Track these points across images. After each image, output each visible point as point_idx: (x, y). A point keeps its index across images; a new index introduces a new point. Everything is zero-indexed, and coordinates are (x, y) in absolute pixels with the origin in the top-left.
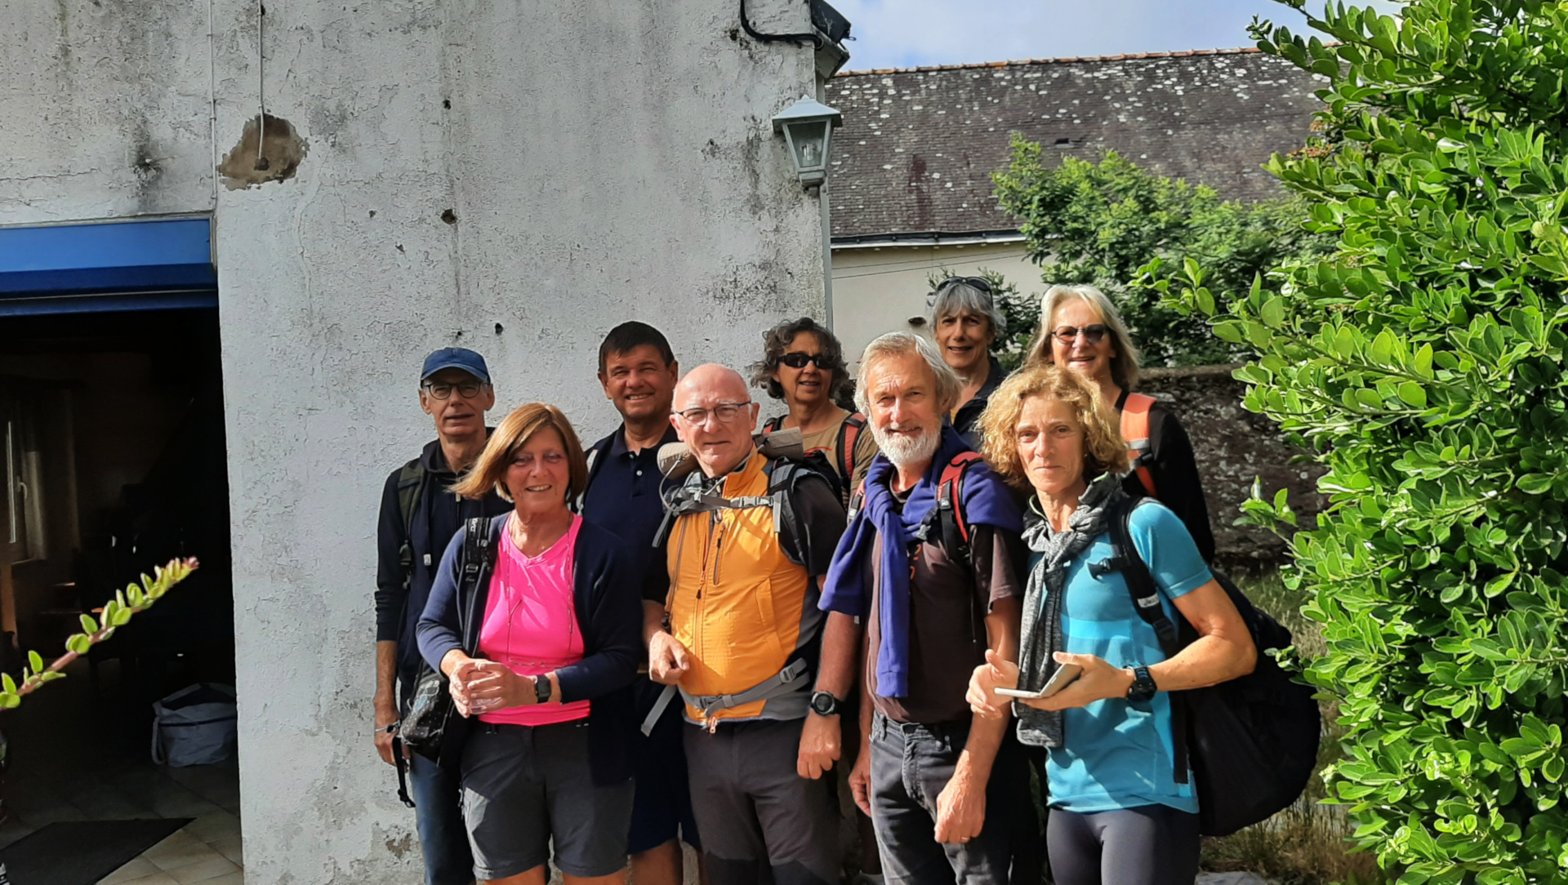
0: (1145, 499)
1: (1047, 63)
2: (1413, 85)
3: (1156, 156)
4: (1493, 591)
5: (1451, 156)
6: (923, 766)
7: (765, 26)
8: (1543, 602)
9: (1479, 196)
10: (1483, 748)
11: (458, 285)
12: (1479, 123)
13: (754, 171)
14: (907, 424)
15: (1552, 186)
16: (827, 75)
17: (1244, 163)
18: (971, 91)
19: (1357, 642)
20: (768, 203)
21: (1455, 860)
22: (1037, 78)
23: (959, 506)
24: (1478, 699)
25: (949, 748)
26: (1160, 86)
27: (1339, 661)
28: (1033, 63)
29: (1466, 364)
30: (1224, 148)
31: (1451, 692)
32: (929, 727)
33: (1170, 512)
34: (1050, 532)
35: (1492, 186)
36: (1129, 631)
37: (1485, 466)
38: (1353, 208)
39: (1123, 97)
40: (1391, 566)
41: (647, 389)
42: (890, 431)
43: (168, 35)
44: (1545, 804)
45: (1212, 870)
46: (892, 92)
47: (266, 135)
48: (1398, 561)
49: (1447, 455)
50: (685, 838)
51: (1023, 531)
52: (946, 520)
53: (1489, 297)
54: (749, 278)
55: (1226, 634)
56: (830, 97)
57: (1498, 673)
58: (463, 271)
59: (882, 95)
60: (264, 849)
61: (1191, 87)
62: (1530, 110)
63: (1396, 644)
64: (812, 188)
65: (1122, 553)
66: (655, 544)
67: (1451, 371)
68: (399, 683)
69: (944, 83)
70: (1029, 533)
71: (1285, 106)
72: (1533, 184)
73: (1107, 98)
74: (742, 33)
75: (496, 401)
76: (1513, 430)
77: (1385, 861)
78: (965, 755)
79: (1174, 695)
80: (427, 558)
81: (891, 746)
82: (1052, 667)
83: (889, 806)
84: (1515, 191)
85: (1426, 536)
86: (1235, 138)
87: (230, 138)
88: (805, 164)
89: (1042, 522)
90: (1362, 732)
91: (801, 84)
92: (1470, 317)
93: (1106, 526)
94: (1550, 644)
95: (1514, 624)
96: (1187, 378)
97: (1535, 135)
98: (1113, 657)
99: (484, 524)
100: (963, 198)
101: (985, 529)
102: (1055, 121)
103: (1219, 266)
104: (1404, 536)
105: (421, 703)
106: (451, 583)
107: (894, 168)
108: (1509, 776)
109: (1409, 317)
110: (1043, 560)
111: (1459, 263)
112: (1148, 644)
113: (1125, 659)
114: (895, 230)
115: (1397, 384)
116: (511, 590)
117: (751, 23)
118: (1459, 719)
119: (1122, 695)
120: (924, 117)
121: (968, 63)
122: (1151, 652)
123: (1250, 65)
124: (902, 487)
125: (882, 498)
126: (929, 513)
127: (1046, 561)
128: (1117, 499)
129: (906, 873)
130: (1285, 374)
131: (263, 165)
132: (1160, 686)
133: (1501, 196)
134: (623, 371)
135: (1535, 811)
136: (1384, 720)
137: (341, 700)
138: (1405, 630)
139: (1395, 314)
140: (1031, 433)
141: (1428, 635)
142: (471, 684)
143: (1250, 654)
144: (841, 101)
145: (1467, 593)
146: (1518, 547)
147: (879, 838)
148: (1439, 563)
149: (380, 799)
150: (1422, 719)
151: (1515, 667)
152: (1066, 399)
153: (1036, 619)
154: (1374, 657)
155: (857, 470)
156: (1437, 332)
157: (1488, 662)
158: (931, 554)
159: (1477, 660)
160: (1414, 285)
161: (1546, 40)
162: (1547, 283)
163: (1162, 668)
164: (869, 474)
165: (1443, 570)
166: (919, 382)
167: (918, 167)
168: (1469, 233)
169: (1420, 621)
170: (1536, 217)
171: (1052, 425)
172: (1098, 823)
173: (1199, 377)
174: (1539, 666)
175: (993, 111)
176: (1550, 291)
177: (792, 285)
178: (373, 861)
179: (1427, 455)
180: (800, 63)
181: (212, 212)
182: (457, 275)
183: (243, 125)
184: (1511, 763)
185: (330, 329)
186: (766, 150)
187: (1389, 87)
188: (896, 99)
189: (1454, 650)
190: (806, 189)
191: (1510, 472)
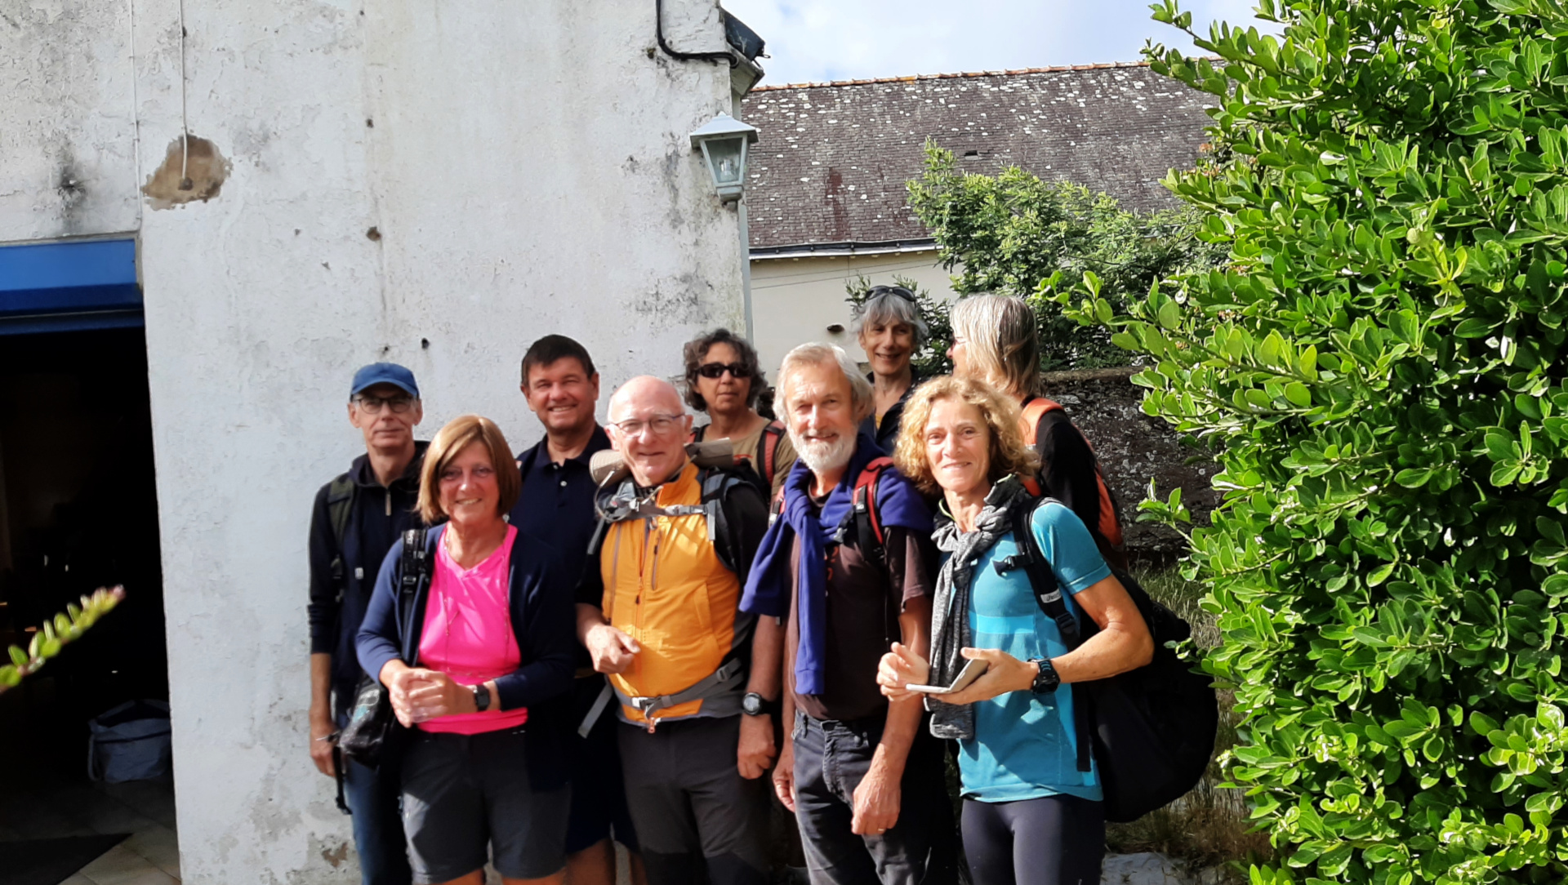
0: (1047, 499)
1: (956, 77)
2: (1295, 101)
3: (1060, 167)
4: (1374, 581)
5: (1332, 168)
6: (842, 762)
7: (681, 45)
8: (1420, 591)
9: (1359, 205)
10: (1368, 730)
11: (384, 302)
12: (1358, 137)
13: (673, 186)
14: (825, 431)
15: (1426, 194)
16: (742, 92)
17: (1143, 173)
18: (884, 105)
19: (1248, 631)
20: (688, 218)
21: (1343, 838)
22: (946, 92)
23: (873, 508)
24: (1362, 682)
25: (866, 742)
26: (1063, 99)
27: (1233, 650)
28: (942, 77)
29: (1347, 366)
30: (1124, 158)
31: (1337, 677)
32: (848, 724)
33: (1071, 512)
34: (958, 533)
35: (1370, 197)
36: (1033, 625)
37: (1366, 463)
38: (1242, 219)
39: (1027, 110)
40: (1281, 558)
41: (570, 401)
42: (808, 438)
43: (89, 58)
44: (1427, 783)
45: (1121, 852)
46: (807, 106)
47: (189, 155)
48: (1286, 554)
49: (1330, 451)
50: (618, 838)
51: (933, 531)
52: (862, 524)
53: (1369, 301)
54: (670, 291)
55: (1124, 625)
56: (745, 113)
57: (1380, 658)
58: (389, 288)
59: (798, 109)
60: (201, 862)
61: (1092, 99)
62: (1405, 124)
63: (1286, 633)
64: (730, 202)
65: (1025, 550)
66: (590, 550)
67: (1334, 372)
68: (333, 696)
69: (858, 97)
70: (938, 534)
71: (1182, 117)
72: (1408, 193)
73: (1013, 111)
74: (659, 52)
75: (424, 415)
76: (1392, 428)
77: (1278, 842)
78: (881, 749)
79: (1077, 686)
80: (359, 572)
81: (812, 744)
82: (961, 662)
83: (811, 801)
84: (1390, 200)
85: (1312, 530)
86: (1133, 148)
87: (154, 158)
88: (722, 178)
89: (951, 523)
90: (1256, 718)
91: (717, 102)
92: (1351, 320)
93: (1010, 525)
94: (1427, 630)
95: (1394, 612)
96: (1091, 381)
97: (1410, 147)
98: (1018, 651)
99: (420, 537)
100: (877, 210)
101: (899, 531)
102: (964, 134)
103: (1120, 272)
104: (1292, 530)
105: (361, 712)
106: (389, 595)
107: (811, 182)
108: (1394, 756)
109: (1294, 321)
110: (951, 559)
111: (1340, 269)
112: (1052, 638)
113: (1028, 652)
114: (812, 241)
115: (1283, 384)
116: (450, 600)
117: (667, 42)
118: (1345, 702)
119: (1027, 687)
120: (839, 132)
121: (880, 78)
122: (1054, 645)
123: (1148, 78)
124: (820, 492)
125: (800, 503)
126: (846, 517)
127: (954, 560)
128: (1020, 500)
129: (829, 865)
130: (1180, 377)
131: (187, 185)
132: (1062, 679)
133: (1379, 205)
134: (546, 384)
135: (1419, 790)
136: (1276, 705)
137: (276, 712)
138: (1294, 619)
139: (1282, 319)
140: (939, 435)
141: (1314, 622)
142: (413, 693)
143: (1147, 646)
144: (758, 115)
145: (1351, 583)
146: (1398, 539)
147: (802, 833)
148: (1324, 554)
149: (317, 810)
150: (1312, 704)
151: (1395, 653)
152: (973, 402)
153: (945, 615)
154: (1265, 644)
155: (777, 477)
156: (1320, 335)
157: (1370, 649)
158: (847, 556)
159: (1360, 647)
160: (1299, 291)
161: (1422, 56)
162: (1421, 287)
163: (1064, 660)
164: (788, 480)
165: (1328, 561)
166: (835, 389)
167: (834, 180)
168: (1348, 241)
169: (1308, 610)
170: (1411, 224)
171: (959, 426)
172: (1010, 813)
173: (1102, 380)
174: (1419, 651)
175: (905, 124)
176: (1425, 295)
177: (711, 297)
178: (309, 871)
179: (1313, 453)
180: (716, 80)
181: (137, 232)
182: (383, 291)
183: (166, 145)
184: (1395, 744)
185: (257, 346)
186: (685, 165)
187: (1273, 103)
188: (812, 113)
189: (1339, 636)
190: (724, 202)
191: (1389, 467)
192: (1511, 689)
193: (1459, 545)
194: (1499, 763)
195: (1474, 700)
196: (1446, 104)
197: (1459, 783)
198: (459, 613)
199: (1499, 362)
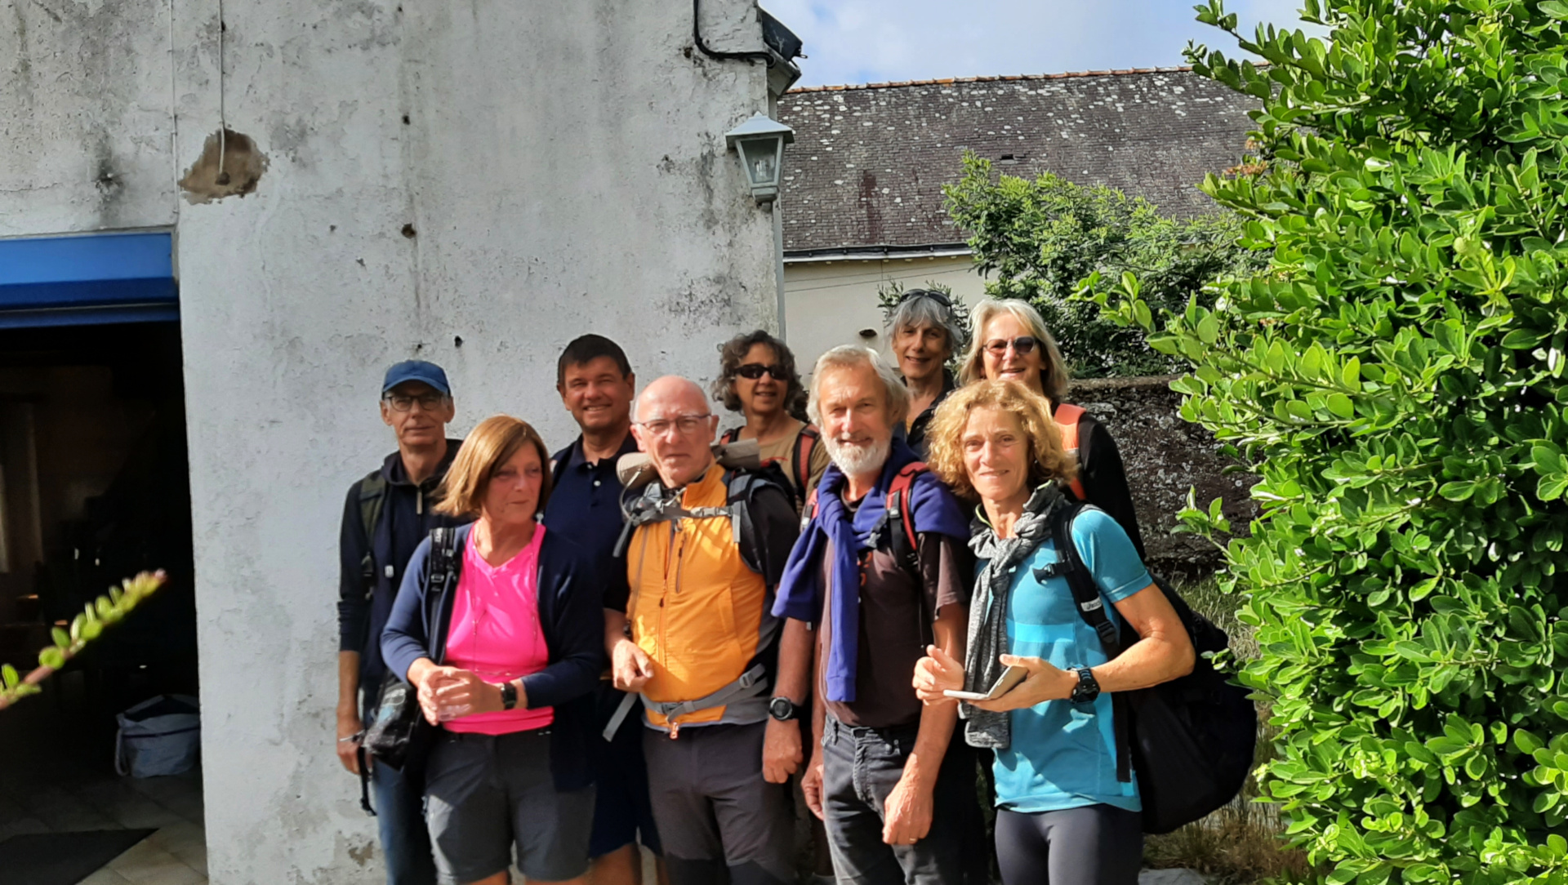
0: (1086, 506)
1: (992, 80)
2: (1341, 106)
3: (1098, 172)
4: (1417, 595)
5: (1377, 174)
6: (873, 770)
7: (718, 44)
8: (1465, 606)
9: (1405, 213)
10: (1408, 747)
11: (418, 299)
12: (1405, 142)
13: (708, 187)
14: (859, 435)
15: (1473, 203)
16: (778, 93)
17: (1181, 179)
18: (919, 108)
19: (1289, 645)
20: (723, 218)
21: (1382, 856)
22: (983, 95)
23: (907, 515)
24: (1404, 699)
25: (898, 751)
26: (1101, 103)
27: (1272, 663)
28: (979, 80)
29: (1391, 376)
30: (1162, 163)
31: (1378, 693)
32: (879, 731)
33: (1111, 519)
34: (996, 540)
35: (1416, 204)
36: (1072, 634)
37: (1409, 475)
38: (1284, 225)
39: (1065, 114)
40: (1321, 571)
41: (604, 401)
42: (841, 442)
43: (129, 51)
44: (1468, 801)
45: (1154, 867)
46: (843, 108)
47: (226, 150)
48: (1327, 567)
49: (1373, 463)
50: (644, 843)
51: (970, 538)
52: (896, 529)
53: (1414, 310)
54: (703, 292)
55: (1165, 636)
56: (781, 113)
57: (1422, 674)
58: (423, 285)
59: (833, 111)
60: (228, 858)
61: (1131, 104)
62: (1453, 130)
63: (1326, 647)
64: (765, 203)
65: (1065, 558)
66: (616, 553)
67: (1378, 383)
68: (361, 694)
69: (894, 99)
70: (975, 540)
71: (1222, 123)
72: (1455, 201)
73: (1050, 114)
74: (696, 51)
75: (456, 413)
76: (1436, 440)
77: (1316, 858)
78: (913, 758)
80: (390, 571)
81: (842, 750)
82: (998, 669)
83: (840, 809)
84: (1438, 207)
85: (1354, 543)
86: (1173, 154)
87: (191, 152)
88: (758, 179)
89: (988, 530)
90: (1293, 732)
91: (754, 101)
92: (1396, 330)
93: (1050, 532)
94: (1471, 646)
95: (1438, 626)
96: (1127, 389)
97: (1457, 154)
98: (1057, 659)
100: (912, 212)
101: (933, 537)
102: (1000, 137)
103: (1158, 280)
104: (1333, 543)
105: (387, 712)
106: (416, 593)
107: (845, 184)
108: (1433, 774)
109: (1337, 330)
110: (989, 566)
111: (1385, 278)
112: (1091, 647)
113: (1068, 661)
114: (846, 244)
115: (1325, 396)
116: (477, 598)
117: (704, 41)
118: (1386, 719)
119: (1067, 697)
120: (874, 133)
121: (917, 80)
122: (1094, 654)
123: (1188, 83)
124: (853, 497)
125: (834, 506)
126: (879, 522)
127: (992, 567)
128: (1060, 507)
129: (858, 874)
130: (1220, 386)
131: (224, 180)
132: (1102, 688)
133: (1425, 213)
134: (581, 383)
135: (1459, 807)
136: (1314, 720)
137: (305, 709)
138: (1334, 633)
139: (1324, 327)
140: (977, 443)
141: (1356, 638)
142: (440, 691)
143: (1188, 656)
144: (793, 117)
145: (1393, 597)
146: (1441, 553)
147: (831, 841)
148: (1366, 568)
149: (343, 808)
150: (1351, 719)
151: (1439, 668)
152: (1011, 409)
153: (982, 623)
154: (1305, 659)
155: (811, 480)
156: (1364, 345)
157: (1413, 663)
158: (880, 561)
159: (1403, 662)
160: (1342, 299)
161: (1470, 61)
162: (1468, 297)
163: (1104, 669)
164: (822, 484)
165: (1370, 575)
166: (869, 393)
167: (868, 182)
168: (1393, 249)
169: (1349, 624)
170: (1458, 233)
171: (997, 434)
172: (1045, 823)
173: (1138, 388)
174: (1462, 667)
175: (940, 127)
176: (1471, 304)
177: (745, 299)
178: (335, 869)
179: (1355, 464)
180: (752, 81)
181: (173, 226)
182: (417, 288)
183: (203, 140)
184: (1435, 761)
185: (292, 342)
186: (719, 166)
187: (1318, 108)
188: (847, 115)
189: (1380, 652)
190: (759, 204)
191: (1433, 480)
192: (1557, 707)
193: (1504, 559)
194: (1544, 782)
195: (1517, 718)
196: (1495, 111)
197: (1500, 801)
198: (485, 612)
199: (1547, 374)
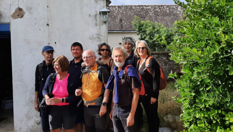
1: (140, 6)
2: (198, 10)
3: (156, 20)
4: (208, 89)
5: (204, 21)
6: (120, 113)
8: (215, 91)
9: (207, 27)
10: (205, 113)
11: (49, 36)
12: (208, 16)
13: (96, 19)
14: (119, 61)
15: (221, 26)
16: (108, 5)
18: (129, 9)
19: (186, 96)
20: (98, 24)
21: (200, 130)
22: (139, 8)
23: (127, 74)
24: (204, 105)
26: (156, 10)
27: (183, 99)
28: (138, 6)
29: (206, 54)
30: (165, 19)
31: (200, 104)
32: (121, 107)
35: (210, 26)
37: (208, 70)
38: (188, 29)
39: (151, 11)
41: (77, 53)
42: (117, 62)
44: (214, 122)
47: (19, 11)
48: (193, 84)
49: (202, 68)
52: (125, 76)
53: (209, 43)
54: (95, 36)
59: (116, 9)
60: (17, 124)
61: (161, 10)
63: (192, 97)
64: (105, 22)
66: (80, 78)
67: (204, 55)
69: (125, 8)
72: (217, 25)
73: (149, 11)
76: (212, 64)
80: (43, 79)
81: (116, 110)
83: (115, 119)
84: (215, 27)
85: (198, 80)
86: (167, 18)
87: (13, 11)
88: (104, 19)
91: (104, 6)
92: (207, 46)
94: (216, 98)
95: (211, 95)
97: (217, 18)
100: (128, 25)
101: (131, 77)
102: (141, 14)
104: (195, 80)
106: (48, 83)
107: (118, 21)
108: (209, 117)
109: (197, 46)
111: (205, 38)
114: (117, 30)
115: (195, 56)
116: (58, 85)
118: (201, 108)
120: (122, 13)
123: (169, 7)
124: (119, 70)
125: (116, 72)
126: (122, 75)
129: (117, 129)
131: (18, 16)
134: (74, 50)
136: (190, 108)
137: (30, 100)
138: (193, 94)
145: (203, 89)
146: (212, 82)
147: (113, 124)
149: (36, 116)
150: (196, 108)
151: (211, 101)
154: (189, 98)
155: (112, 67)
156: (201, 48)
157: (207, 100)
158: (123, 81)
159: (205, 100)
162: (219, 41)
164: (114, 68)
165: (200, 85)
166: (121, 54)
167: (121, 20)
168: (207, 33)
169: (196, 93)
170: (219, 31)
173: (161, 53)
174: (215, 101)
175: (132, 12)
176: (219, 43)
177: (101, 37)
178: (34, 126)
179: (199, 68)
180: (104, 3)
181: (10, 23)
182: (49, 34)
183: (15, 9)
184: (209, 115)
185: (28, 42)
186: (98, 16)
187: (195, 10)
188: (118, 10)
189: (201, 98)
190: (104, 22)
191: (211, 71)
192: (230, 108)
193: (222, 84)
194: (227, 120)
195: (222, 109)
196: (224, 11)
197: (219, 122)
198: (60, 87)
199: (231, 54)
